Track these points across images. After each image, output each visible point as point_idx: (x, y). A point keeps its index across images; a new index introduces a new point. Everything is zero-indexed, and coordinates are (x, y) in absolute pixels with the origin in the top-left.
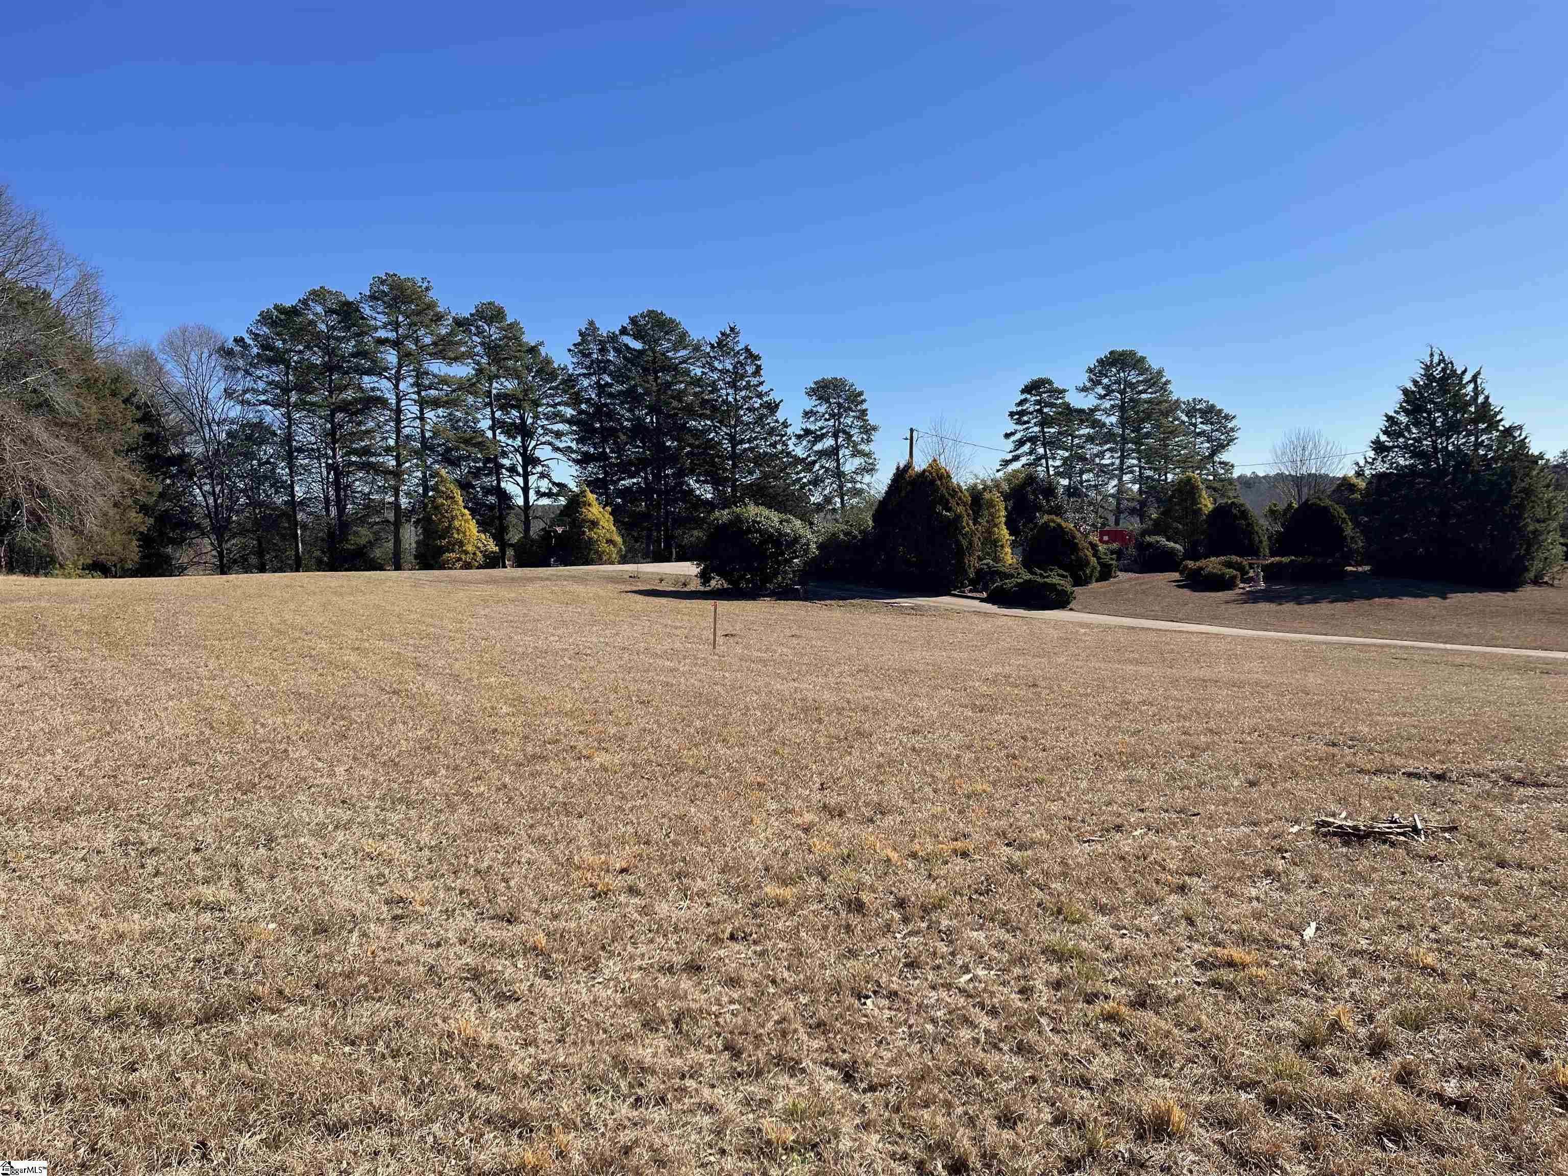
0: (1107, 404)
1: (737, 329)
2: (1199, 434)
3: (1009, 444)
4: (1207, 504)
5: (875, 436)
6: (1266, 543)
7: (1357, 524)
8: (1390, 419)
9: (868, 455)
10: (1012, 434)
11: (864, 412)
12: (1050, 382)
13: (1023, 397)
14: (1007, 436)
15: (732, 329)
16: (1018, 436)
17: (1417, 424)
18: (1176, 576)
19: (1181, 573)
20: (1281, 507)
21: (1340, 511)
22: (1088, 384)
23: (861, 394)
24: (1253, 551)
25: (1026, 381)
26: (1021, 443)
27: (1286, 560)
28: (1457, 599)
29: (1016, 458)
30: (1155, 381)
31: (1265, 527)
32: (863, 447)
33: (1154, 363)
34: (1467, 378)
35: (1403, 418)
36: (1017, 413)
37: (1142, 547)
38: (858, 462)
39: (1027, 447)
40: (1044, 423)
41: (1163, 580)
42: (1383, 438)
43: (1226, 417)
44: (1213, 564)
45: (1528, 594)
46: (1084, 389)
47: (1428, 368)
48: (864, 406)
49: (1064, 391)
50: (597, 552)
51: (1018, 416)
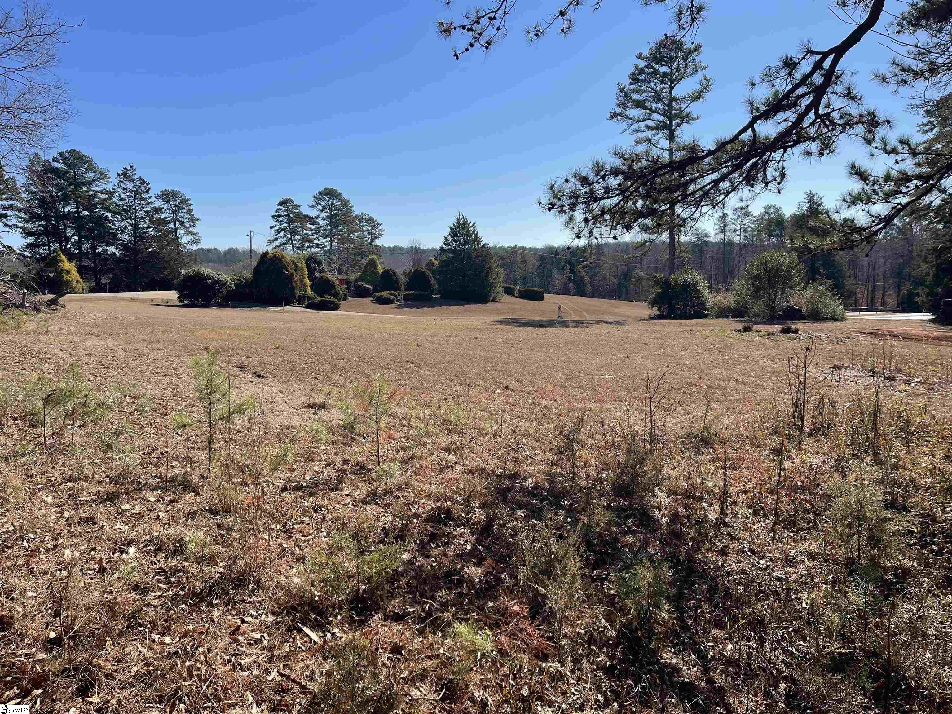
0: (324, 215)
1: (135, 167)
2: (366, 231)
3: (272, 232)
4: (380, 269)
5: (198, 223)
6: (403, 286)
7: (435, 278)
8: (446, 238)
9: (194, 234)
10: (274, 227)
11: (191, 210)
12: (292, 201)
13: (278, 207)
14: (271, 228)
15: (131, 167)
16: (277, 228)
17: (455, 241)
18: (371, 299)
19: (374, 298)
20: (408, 271)
21: (429, 273)
22: (314, 204)
23: (188, 200)
24: (397, 289)
25: (280, 200)
26: (278, 232)
27: (411, 292)
28: (468, 306)
29: (276, 239)
30: (346, 204)
31: (403, 279)
32: (190, 229)
33: (345, 196)
34: (471, 225)
35: (450, 238)
36: (276, 216)
37: (357, 287)
38: (190, 238)
39: (282, 234)
40: (290, 221)
41: (367, 300)
42: (444, 246)
43: (378, 224)
44: (385, 294)
45: (490, 305)
46: (312, 206)
47: (458, 219)
48: (191, 207)
49: (300, 206)
50: (72, 287)
51: (276, 217)
